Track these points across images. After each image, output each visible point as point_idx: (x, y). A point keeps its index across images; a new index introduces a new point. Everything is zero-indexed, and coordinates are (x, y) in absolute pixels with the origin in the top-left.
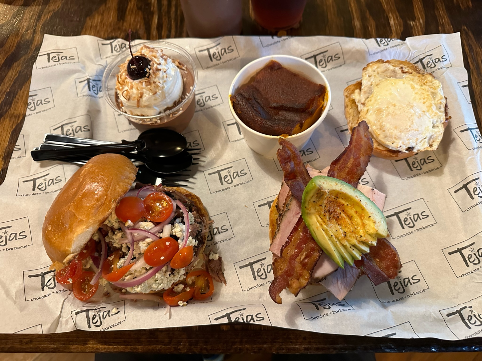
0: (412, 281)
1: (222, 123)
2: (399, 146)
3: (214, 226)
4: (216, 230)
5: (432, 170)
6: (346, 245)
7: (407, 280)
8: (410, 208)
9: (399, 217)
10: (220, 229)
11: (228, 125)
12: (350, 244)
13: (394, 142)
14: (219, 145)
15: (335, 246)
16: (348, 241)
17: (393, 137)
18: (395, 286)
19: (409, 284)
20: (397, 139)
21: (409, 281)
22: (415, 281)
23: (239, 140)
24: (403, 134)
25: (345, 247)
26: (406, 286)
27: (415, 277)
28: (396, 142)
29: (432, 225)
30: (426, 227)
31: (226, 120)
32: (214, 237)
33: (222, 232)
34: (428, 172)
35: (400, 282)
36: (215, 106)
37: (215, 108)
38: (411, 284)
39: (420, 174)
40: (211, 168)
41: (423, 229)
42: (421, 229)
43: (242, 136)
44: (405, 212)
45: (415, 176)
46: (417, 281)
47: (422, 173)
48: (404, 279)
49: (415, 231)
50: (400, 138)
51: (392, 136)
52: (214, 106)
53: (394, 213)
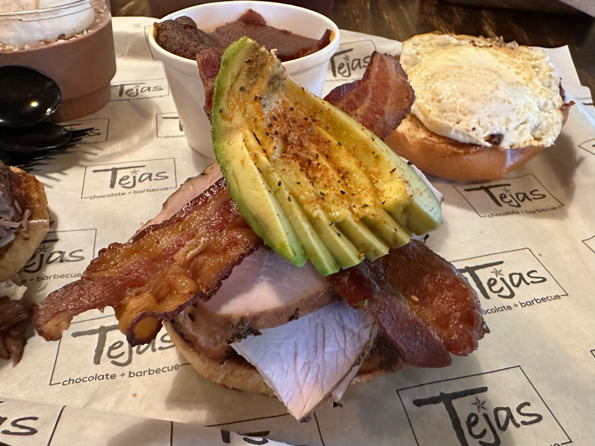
0: (519, 419)
1: (155, 115)
2: (471, 128)
3: (58, 247)
4: (56, 256)
5: (543, 210)
6: (318, 218)
7: (503, 414)
8: (502, 262)
9: (476, 276)
10: (67, 255)
11: (165, 118)
12: (330, 218)
13: (460, 121)
14: (136, 139)
15: (287, 215)
16: (326, 210)
17: (458, 110)
18: (471, 425)
19: (511, 424)
20: (465, 115)
21: (510, 416)
22: (528, 419)
23: (176, 136)
24: (478, 104)
25: (313, 222)
26: (504, 428)
27: (527, 407)
28: (465, 120)
29: (557, 297)
30: (543, 300)
31: (164, 112)
32: (45, 267)
33: (68, 261)
34: (533, 212)
35: (486, 416)
36: (154, 97)
37: (153, 99)
38: (518, 426)
39: (518, 213)
40: (104, 163)
41: (535, 302)
42: (531, 303)
43: (183, 133)
44: (491, 269)
45: (507, 214)
46: (535, 418)
47: (522, 212)
48: (497, 410)
49: (516, 305)
50: (472, 113)
51: (456, 108)
52: (152, 97)
53: (464, 268)
